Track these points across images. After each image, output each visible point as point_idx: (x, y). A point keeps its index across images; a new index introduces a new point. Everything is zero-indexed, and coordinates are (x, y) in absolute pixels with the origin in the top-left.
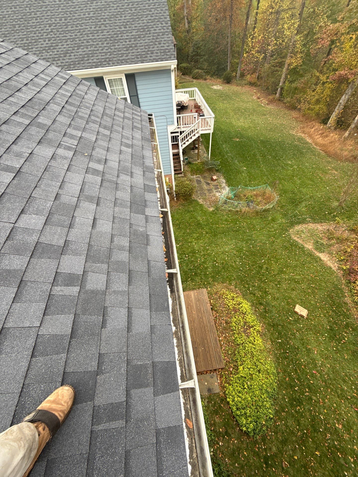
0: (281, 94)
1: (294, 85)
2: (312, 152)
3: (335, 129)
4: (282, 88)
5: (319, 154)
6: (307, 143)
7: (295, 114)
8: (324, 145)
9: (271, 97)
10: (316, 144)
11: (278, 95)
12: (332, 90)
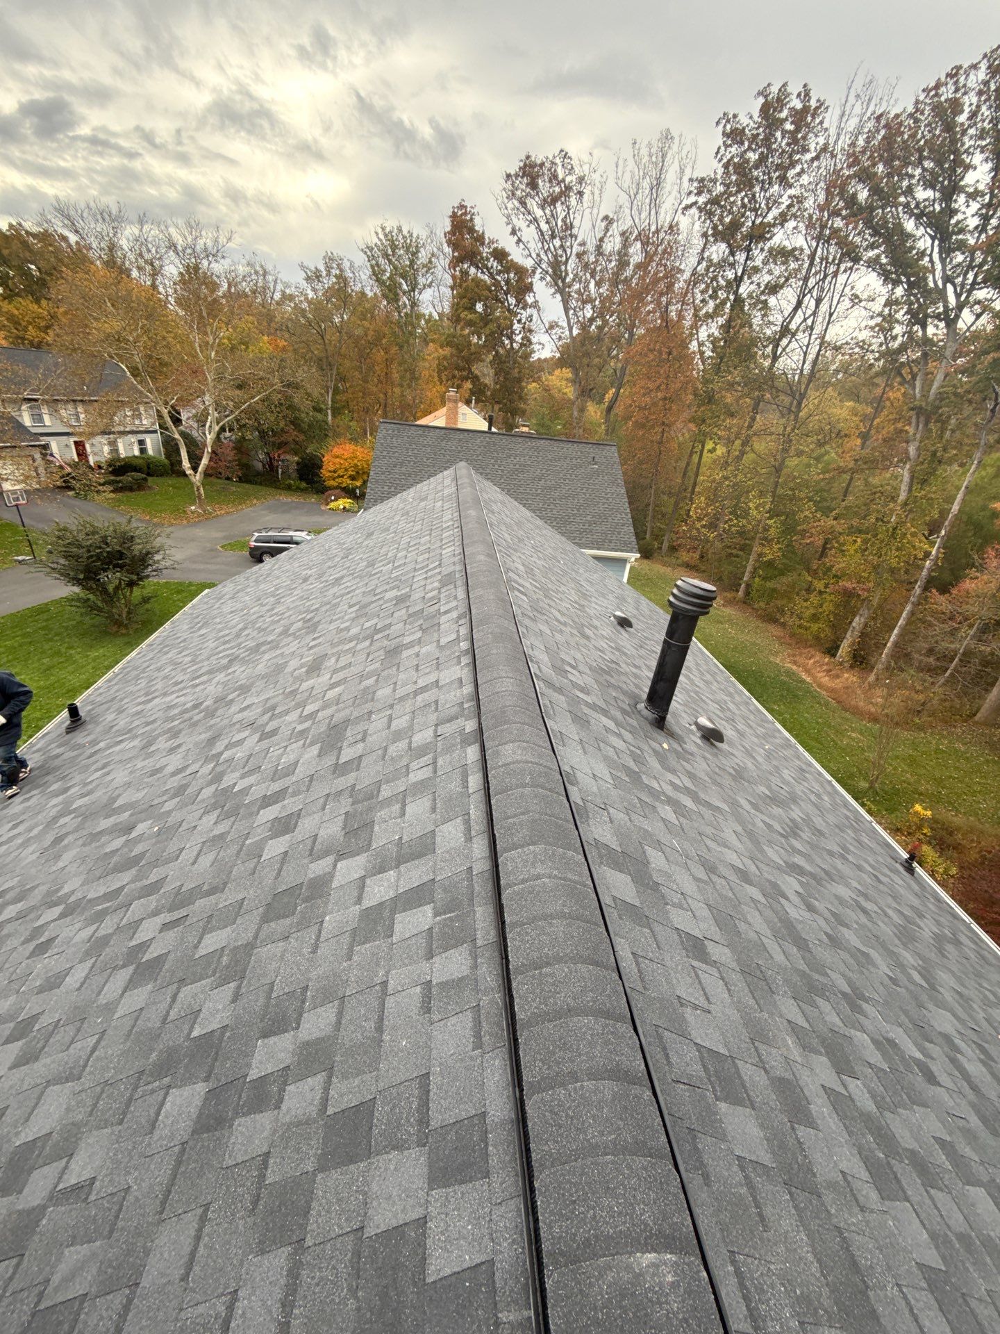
0: (747, 593)
1: (769, 585)
2: (814, 697)
3: (852, 667)
4: (748, 586)
5: (827, 704)
6: (803, 681)
7: (775, 630)
8: (833, 690)
9: (729, 595)
10: (820, 686)
11: (741, 593)
12: (837, 606)
